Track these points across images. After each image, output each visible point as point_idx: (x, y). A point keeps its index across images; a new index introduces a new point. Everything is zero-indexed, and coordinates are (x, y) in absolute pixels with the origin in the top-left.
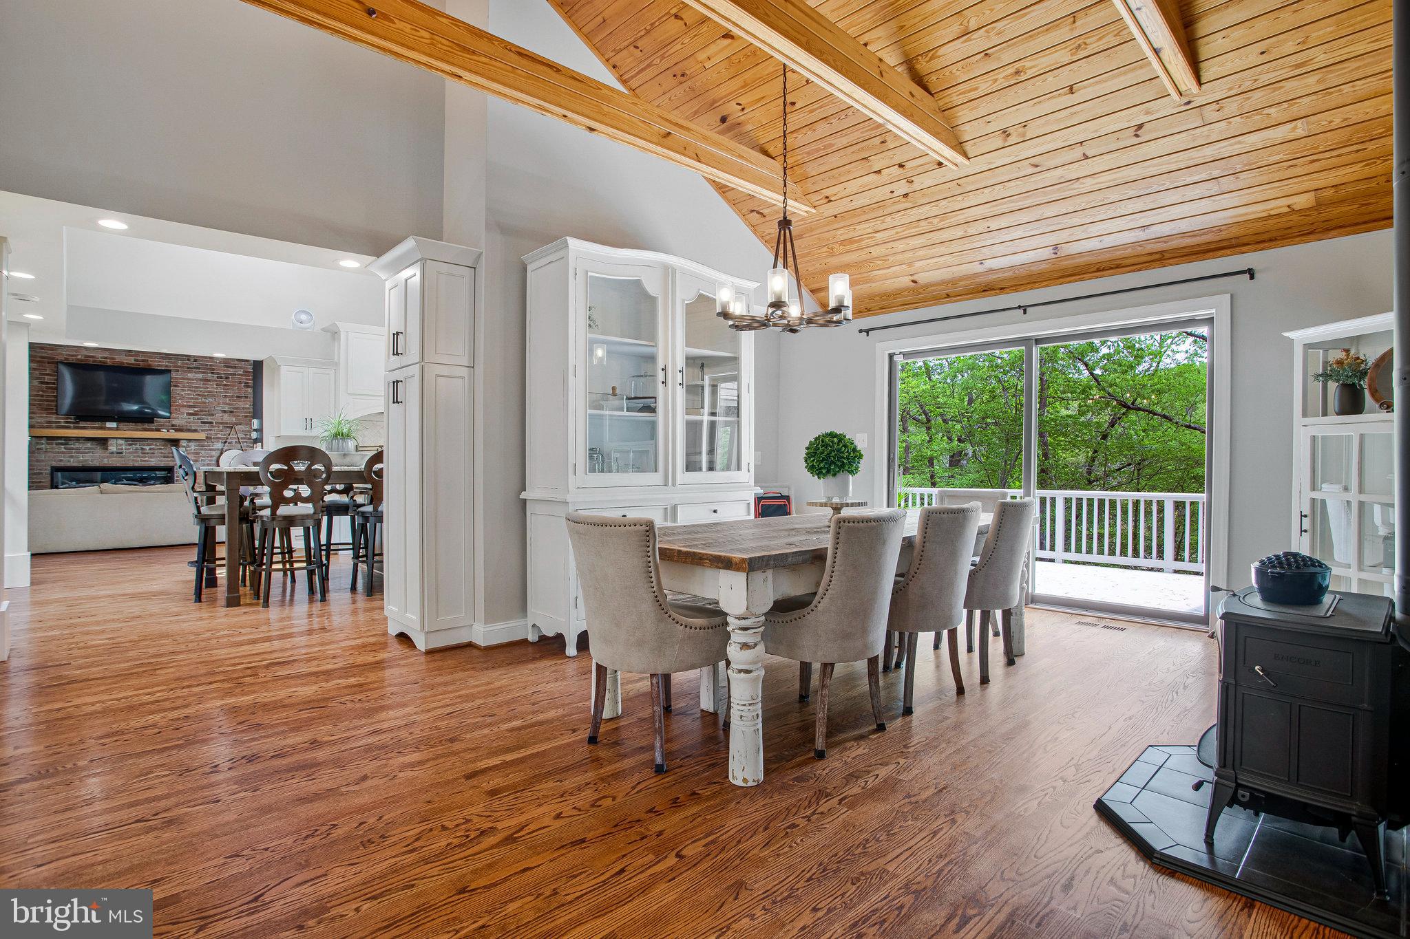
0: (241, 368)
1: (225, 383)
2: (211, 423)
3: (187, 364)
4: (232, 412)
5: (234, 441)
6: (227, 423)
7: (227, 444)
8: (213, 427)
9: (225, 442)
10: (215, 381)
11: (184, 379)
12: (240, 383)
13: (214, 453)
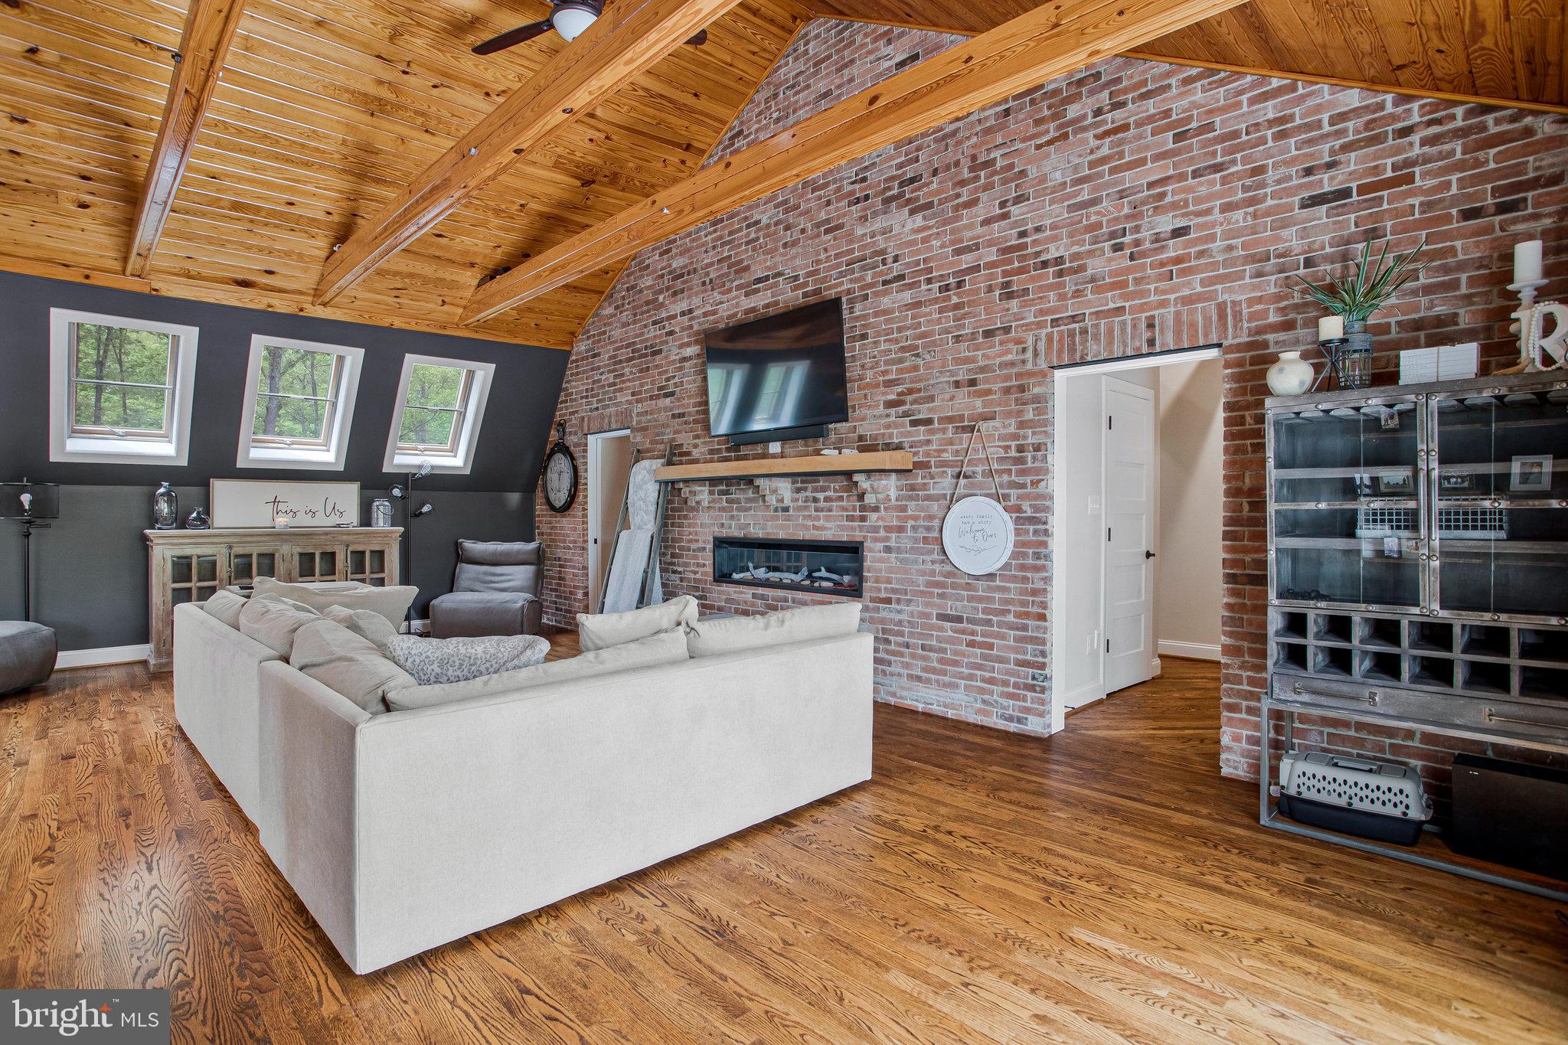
0: (990, 243)
1: (955, 300)
2: (928, 422)
3: (881, 273)
4: (972, 383)
5: (979, 469)
6: (961, 418)
7: (962, 481)
8: (932, 432)
9: (958, 476)
10: (936, 301)
11: (876, 314)
12: (990, 289)
13: (935, 506)
